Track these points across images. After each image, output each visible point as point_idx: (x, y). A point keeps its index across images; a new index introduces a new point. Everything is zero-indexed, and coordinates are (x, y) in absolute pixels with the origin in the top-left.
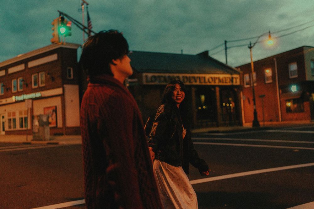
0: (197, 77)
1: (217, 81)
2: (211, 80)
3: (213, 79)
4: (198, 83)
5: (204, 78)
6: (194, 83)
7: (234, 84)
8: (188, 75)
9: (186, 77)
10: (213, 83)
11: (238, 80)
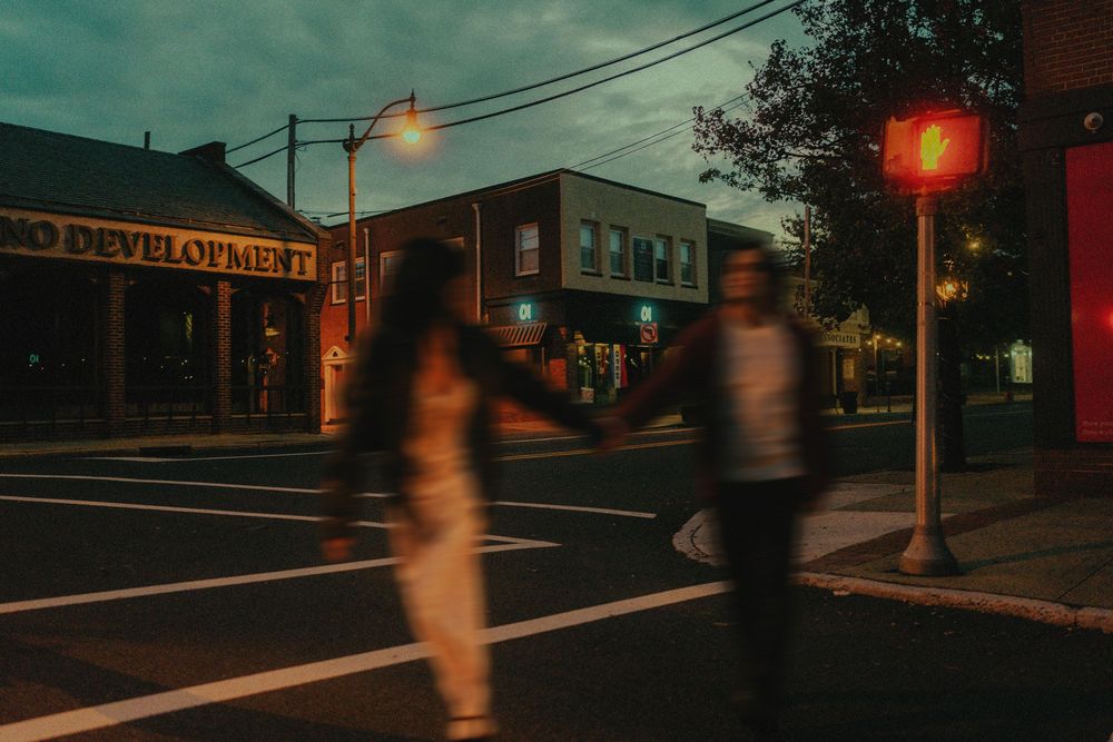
0: (137, 235)
1: (223, 260)
2: (195, 253)
3: (207, 248)
4: (137, 259)
5: (169, 240)
6: (120, 259)
7: (294, 275)
8: (94, 225)
9: (85, 231)
10: (204, 266)
11: (311, 264)
